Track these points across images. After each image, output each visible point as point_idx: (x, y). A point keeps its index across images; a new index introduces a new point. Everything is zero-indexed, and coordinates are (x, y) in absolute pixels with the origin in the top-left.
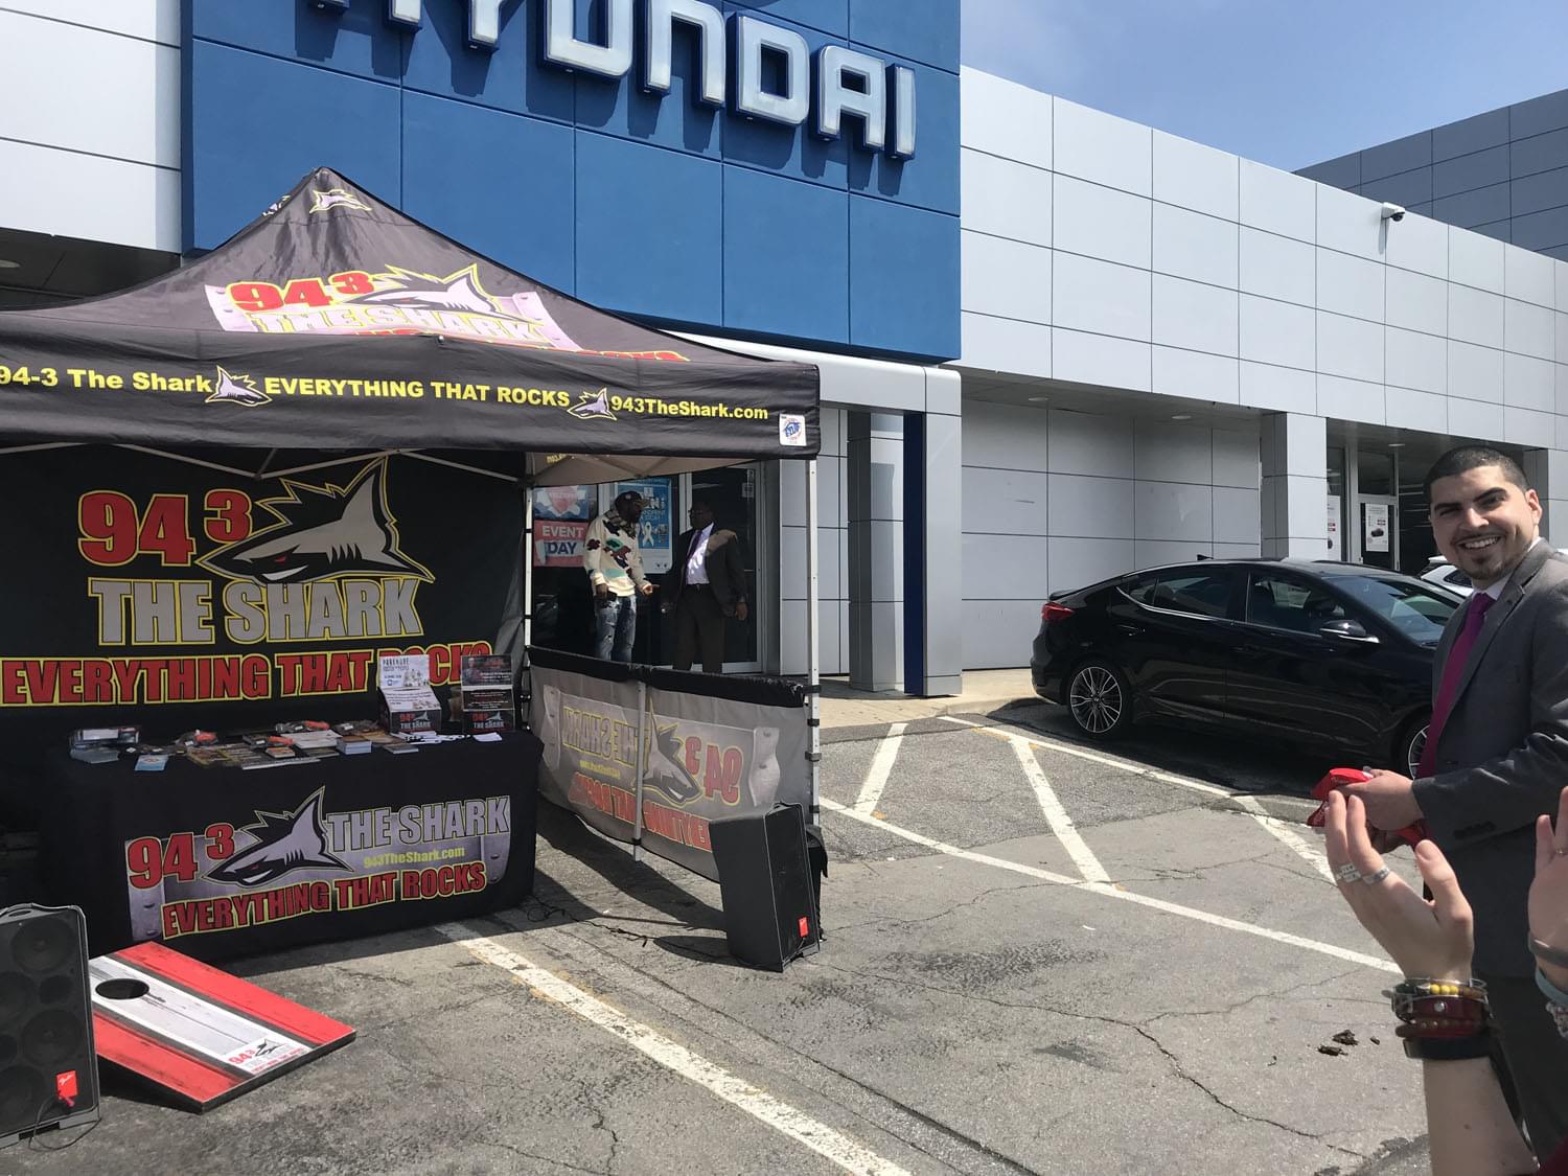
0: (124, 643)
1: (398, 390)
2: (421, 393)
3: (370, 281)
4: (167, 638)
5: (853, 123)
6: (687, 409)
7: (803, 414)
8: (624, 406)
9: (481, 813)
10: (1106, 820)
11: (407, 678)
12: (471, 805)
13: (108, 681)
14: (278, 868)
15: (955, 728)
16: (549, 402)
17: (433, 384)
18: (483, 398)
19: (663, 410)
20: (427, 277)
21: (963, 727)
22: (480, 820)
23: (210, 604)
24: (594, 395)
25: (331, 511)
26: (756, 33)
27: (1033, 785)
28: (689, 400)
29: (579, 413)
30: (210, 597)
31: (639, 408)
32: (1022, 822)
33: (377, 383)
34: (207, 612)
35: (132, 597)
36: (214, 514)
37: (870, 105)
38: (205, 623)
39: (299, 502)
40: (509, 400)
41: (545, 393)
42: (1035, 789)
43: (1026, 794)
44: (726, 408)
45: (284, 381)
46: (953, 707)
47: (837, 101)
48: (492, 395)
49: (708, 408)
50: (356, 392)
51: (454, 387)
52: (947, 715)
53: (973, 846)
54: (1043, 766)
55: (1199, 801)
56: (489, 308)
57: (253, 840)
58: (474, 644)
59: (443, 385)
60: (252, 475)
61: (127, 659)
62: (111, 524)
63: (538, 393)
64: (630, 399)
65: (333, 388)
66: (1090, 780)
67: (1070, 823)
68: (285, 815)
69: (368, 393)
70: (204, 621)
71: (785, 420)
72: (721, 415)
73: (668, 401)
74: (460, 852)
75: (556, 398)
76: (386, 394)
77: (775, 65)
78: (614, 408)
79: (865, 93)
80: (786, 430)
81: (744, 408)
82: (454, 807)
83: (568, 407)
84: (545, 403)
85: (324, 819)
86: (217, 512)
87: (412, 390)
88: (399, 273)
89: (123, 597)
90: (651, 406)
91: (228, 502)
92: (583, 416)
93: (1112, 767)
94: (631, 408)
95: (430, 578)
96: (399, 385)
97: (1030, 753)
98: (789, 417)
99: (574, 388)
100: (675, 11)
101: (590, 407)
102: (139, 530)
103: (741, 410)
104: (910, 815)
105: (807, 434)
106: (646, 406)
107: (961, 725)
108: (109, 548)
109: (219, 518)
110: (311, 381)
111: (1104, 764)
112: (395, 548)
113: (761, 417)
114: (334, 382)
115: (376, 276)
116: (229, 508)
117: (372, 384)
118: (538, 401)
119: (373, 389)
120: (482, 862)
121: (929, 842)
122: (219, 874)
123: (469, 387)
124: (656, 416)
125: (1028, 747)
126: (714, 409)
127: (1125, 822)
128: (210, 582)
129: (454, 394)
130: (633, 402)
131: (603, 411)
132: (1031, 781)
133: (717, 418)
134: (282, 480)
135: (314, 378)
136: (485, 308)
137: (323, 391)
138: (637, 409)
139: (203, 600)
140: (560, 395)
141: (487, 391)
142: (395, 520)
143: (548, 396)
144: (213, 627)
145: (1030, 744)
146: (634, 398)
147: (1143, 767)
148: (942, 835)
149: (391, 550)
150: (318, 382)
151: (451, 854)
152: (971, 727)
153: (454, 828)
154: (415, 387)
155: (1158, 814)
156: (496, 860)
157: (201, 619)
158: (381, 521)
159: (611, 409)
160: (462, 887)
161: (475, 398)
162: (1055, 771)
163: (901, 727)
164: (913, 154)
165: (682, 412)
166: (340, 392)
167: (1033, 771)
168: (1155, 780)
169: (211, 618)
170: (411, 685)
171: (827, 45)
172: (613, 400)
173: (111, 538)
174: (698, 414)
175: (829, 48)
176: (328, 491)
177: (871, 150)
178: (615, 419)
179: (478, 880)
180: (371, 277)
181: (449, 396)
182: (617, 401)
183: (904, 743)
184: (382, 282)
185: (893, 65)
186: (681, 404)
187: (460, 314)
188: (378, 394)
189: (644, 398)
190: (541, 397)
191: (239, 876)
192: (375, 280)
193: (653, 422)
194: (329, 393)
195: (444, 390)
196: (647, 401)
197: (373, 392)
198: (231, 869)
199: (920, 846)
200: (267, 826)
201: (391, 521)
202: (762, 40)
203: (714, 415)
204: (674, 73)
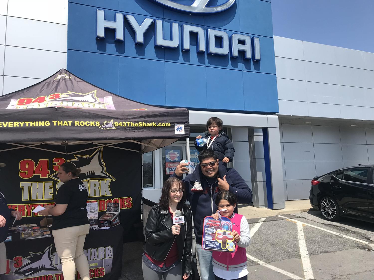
0: (29, 200)
1: (42, 124)
2: (49, 124)
3: (60, 95)
4: (40, 198)
5: (242, 53)
6: (142, 125)
7: (184, 124)
8: (119, 125)
9: (103, 251)
10: (321, 253)
11: (91, 209)
12: (100, 249)
13: (24, 210)
14: (36, 270)
15: (280, 219)
16: (92, 125)
17: (53, 122)
18: (70, 125)
19: (133, 125)
20: (79, 94)
21: (283, 219)
22: (103, 254)
23: (53, 188)
24: (108, 122)
25: (87, 162)
26: (213, 33)
27: (299, 239)
28: (142, 122)
29: (103, 128)
30: (53, 186)
31: (124, 125)
32: (291, 253)
33: (35, 122)
34: (51, 190)
35: (31, 187)
36: (55, 164)
37: (247, 48)
38: (51, 194)
39: (78, 160)
40: (79, 125)
41: (91, 122)
42: (299, 241)
43: (296, 242)
44: (155, 124)
45: (3, 123)
46: (282, 212)
47: (236, 48)
48: (73, 124)
49: (149, 124)
50: (27, 125)
51: (60, 122)
52: (280, 215)
53: (271, 262)
54: (304, 232)
55: (356, 246)
56: (95, 100)
57: (28, 261)
58: (126, 198)
59: (56, 122)
60: (65, 154)
61: (29, 204)
62: (27, 168)
63: (89, 122)
64: (121, 123)
65: (20, 125)
66: (319, 237)
67: (308, 253)
68: (39, 254)
69: (31, 125)
70: (50, 193)
71: (176, 127)
72: (154, 126)
73: (134, 122)
74: (96, 264)
75: (95, 124)
76: (37, 125)
77: (219, 41)
78: (115, 125)
79: (244, 45)
80: (177, 129)
81: (162, 123)
82: (94, 250)
83: (99, 126)
84: (91, 125)
85: (52, 254)
86: (56, 163)
87: (47, 124)
88: (70, 93)
89: (29, 187)
90: (128, 124)
91: (59, 161)
92: (105, 129)
93: (328, 232)
94: (121, 125)
95: (114, 180)
96: (42, 123)
97: (302, 227)
98: (178, 125)
99: (102, 120)
100: (190, 29)
101: (107, 126)
102: (35, 169)
103: (161, 124)
104: (254, 250)
105: (185, 130)
106: (127, 124)
107: (283, 218)
108: (27, 174)
109: (56, 165)
110: (13, 123)
111: (326, 231)
112: (104, 171)
113: (168, 126)
114: (20, 123)
115: (62, 94)
116: (59, 162)
117: (33, 123)
118: (89, 125)
119: (33, 124)
120: (104, 267)
121: (256, 260)
122: (17, 272)
123: (65, 122)
124: (130, 127)
125: (302, 226)
126: (151, 124)
127: (328, 253)
128: (53, 182)
129: (60, 124)
130: (122, 123)
131: (111, 127)
132: (299, 237)
133: (152, 127)
134: (74, 155)
135: (14, 122)
136: (93, 100)
137: (16, 125)
138: (123, 126)
139: (51, 187)
140: (96, 123)
141: (71, 123)
142: (105, 164)
143: (92, 123)
144: (53, 195)
145: (303, 224)
146: (122, 122)
147: (339, 233)
148: (262, 257)
149: (103, 172)
150: (15, 123)
151: (93, 265)
152: (286, 219)
153: (94, 257)
154: (47, 123)
155: (341, 250)
156: (108, 267)
157: (50, 192)
158: (101, 164)
159: (114, 126)
160: (97, 275)
161: (67, 125)
162: (308, 234)
163: (263, 219)
164: (260, 59)
165: (140, 126)
166: (22, 126)
167: (301, 234)
168: (342, 238)
169: (52, 192)
170: (92, 211)
171: (233, 34)
172: (115, 123)
173: (27, 171)
174: (145, 126)
175: (233, 35)
176: (86, 157)
177: (249, 60)
178: (116, 129)
179: (102, 273)
180: (61, 94)
181: (59, 125)
182: (116, 123)
183: (262, 225)
184: (63, 96)
185: (253, 37)
186: (139, 123)
187: (82, 102)
188: (34, 125)
189: (126, 122)
190: (90, 124)
191: (23, 273)
192: (62, 95)
193: (130, 129)
194: (18, 126)
195: (57, 123)
196: (127, 123)
197: (33, 125)
198: (21, 271)
199: (253, 262)
200: (33, 257)
201: (104, 164)
202: (214, 34)
203: (151, 126)
204: (191, 44)
